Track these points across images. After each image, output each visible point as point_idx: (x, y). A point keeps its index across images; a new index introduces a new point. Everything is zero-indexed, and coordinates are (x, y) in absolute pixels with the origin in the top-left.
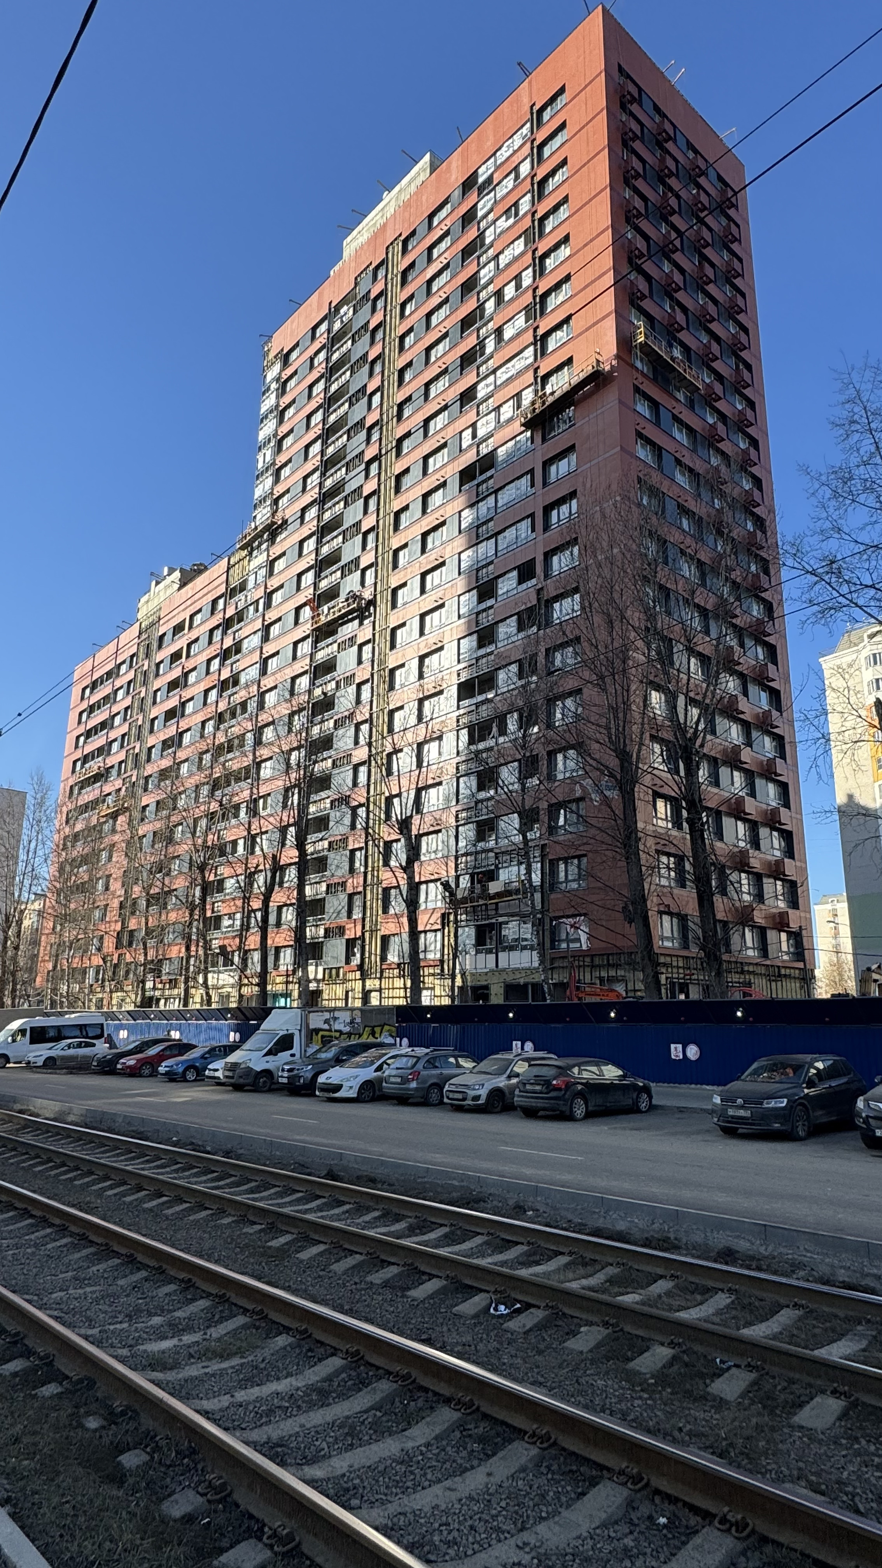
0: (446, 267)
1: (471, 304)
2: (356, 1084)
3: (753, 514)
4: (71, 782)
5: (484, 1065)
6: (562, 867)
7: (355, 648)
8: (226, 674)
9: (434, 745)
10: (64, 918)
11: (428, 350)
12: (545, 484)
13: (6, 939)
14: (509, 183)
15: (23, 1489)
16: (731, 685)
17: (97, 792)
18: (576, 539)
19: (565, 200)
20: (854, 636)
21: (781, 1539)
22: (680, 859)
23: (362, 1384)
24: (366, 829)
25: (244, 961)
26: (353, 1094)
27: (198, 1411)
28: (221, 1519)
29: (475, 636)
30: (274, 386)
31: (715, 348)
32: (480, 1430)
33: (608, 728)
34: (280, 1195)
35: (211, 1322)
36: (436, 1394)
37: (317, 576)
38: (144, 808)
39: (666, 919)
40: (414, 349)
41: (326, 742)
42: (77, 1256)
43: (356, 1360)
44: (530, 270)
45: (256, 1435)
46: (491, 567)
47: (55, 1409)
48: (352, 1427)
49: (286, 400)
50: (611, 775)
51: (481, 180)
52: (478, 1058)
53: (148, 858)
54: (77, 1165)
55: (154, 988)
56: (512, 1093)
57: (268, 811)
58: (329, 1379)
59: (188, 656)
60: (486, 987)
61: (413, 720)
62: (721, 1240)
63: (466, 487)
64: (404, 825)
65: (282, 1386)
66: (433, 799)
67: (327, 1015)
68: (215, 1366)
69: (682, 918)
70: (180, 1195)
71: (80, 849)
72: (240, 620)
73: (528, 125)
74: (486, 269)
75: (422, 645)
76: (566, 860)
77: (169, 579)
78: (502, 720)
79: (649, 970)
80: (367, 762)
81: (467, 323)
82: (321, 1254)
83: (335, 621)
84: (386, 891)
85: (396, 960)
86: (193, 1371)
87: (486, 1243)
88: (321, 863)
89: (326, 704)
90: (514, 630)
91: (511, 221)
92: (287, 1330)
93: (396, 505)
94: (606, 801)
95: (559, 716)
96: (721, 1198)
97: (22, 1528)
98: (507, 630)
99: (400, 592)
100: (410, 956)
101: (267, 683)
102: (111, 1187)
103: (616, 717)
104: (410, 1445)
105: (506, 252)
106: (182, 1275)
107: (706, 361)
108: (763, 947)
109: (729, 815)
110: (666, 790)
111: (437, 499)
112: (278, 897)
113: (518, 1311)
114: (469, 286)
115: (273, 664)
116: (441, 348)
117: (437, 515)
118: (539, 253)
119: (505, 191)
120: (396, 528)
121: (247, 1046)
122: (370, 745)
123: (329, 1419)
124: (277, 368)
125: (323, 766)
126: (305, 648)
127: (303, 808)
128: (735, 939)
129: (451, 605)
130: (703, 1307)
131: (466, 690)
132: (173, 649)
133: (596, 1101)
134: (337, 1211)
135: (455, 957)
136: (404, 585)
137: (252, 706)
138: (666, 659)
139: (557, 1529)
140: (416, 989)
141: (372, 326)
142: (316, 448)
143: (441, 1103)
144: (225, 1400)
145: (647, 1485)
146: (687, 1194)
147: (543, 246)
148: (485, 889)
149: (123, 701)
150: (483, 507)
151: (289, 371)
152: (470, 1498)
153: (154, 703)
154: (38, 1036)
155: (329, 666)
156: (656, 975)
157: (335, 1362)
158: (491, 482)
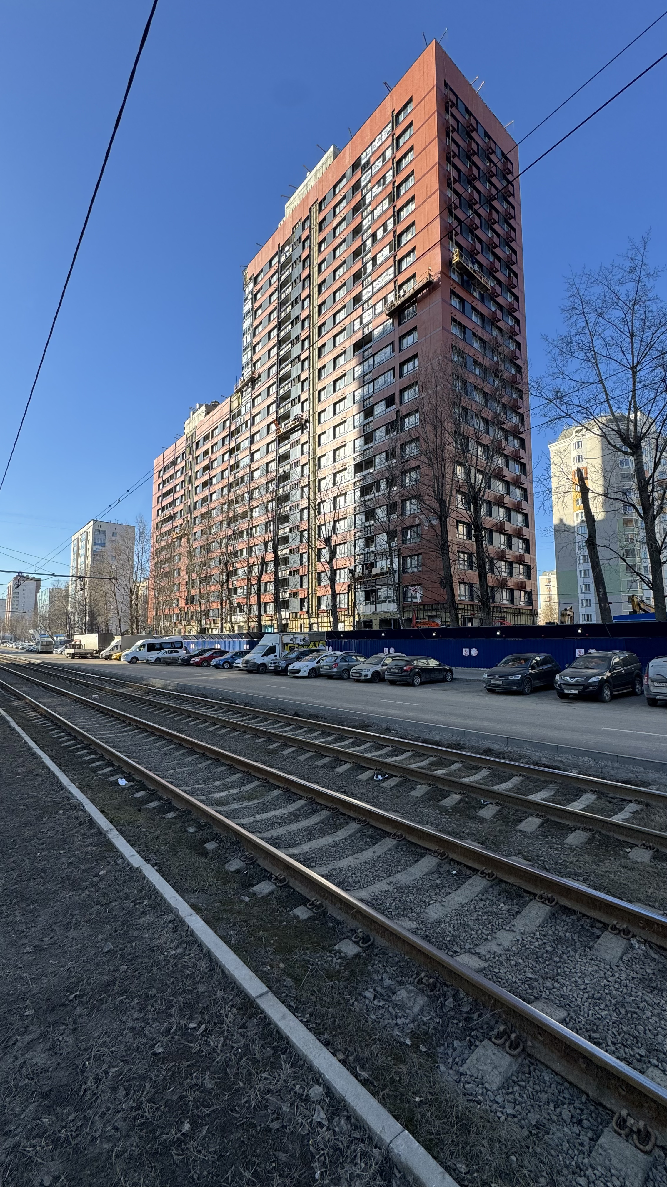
0: (344, 219)
1: (358, 242)
2: (307, 670)
3: (515, 364)
4: (157, 521)
5: (370, 660)
6: (409, 561)
7: (300, 446)
8: (232, 462)
9: (342, 498)
10: (159, 590)
11: (335, 272)
12: (400, 350)
13: (131, 601)
14: (379, 163)
15: (162, 859)
16: (500, 462)
17: (170, 526)
18: (417, 382)
19: (412, 173)
20: (568, 432)
21: (509, 881)
22: (470, 555)
23: (314, 812)
24: (308, 543)
25: (250, 610)
26: (306, 674)
27: (238, 824)
28: (252, 872)
29: (363, 438)
30: (250, 297)
31: (497, 264)
32: (370, 833)
33: (434, 487)
34: (272, 724)
35: (243, 784)
36: (349, 816)
37: (278, 406)
38: (195, 534)
39: (462, 586)
40: (327, 272)
41: (286, 498)
42: (178, 753)
43: (311, 801)
44: (392, 219)
45: (266, 835)
46: (371, 399)
47: (173, 823)
48: (311, 831)
49: (257, 305)
50: (435, 513)
51: (363, 162)
52: (367, 656)
53: (199, 558)
54: (175, 710)
55: (206, 624)
56: (384, 673)
57: (258, 534)
58: (299, 810)
59: (212, 452)
60: (371, 621)
61: (331, 485)
62: (486, 744)
63: (357, 353)
64: (328, 540)
65: (277, 813)
66: (342, 526)
67: (292, 637)
68: (246, 804)
69: (471, 586)
70: (225, 724)
71: (164, 555)
72: (238, 432)
73: (391, 124)
74: (367, 220)
75: (335, 444)
76: (411, 556)
77: (200, 411)
78: (377, 484)
79: (453, 612)
80: (307, 508)
81: (356, 254)
82: (293, 752)
83: (288, 431)
84: (319, 574)
85: (325, 608)
86: (236, 806)
87: (372, 746)
88: (286, 560)
89: (286, 477)
90: (384, 434)
91: (381, 188)
92: (278, 787)
93: (319, 365)
94: (432, 526)
95: (407, 481)
96: (486, 724)
97: (163, 876)
98: (380, 434)
99: (322, 415)
100: (332, 607)
101: (254, 466)
102: (192, 721)
103: (438, 481)
104: (337, 839)
105: (378, 208)
106: (228, 762)
107: (491, 273)
108: (512, 600)
109: (496, 531)
110: (463, 520)
111: (341, 360)
112: (265, 578)
113: (387, 778)
114: (357, 231)
115: (257, 456)
116: (341, 271)
117: (341, 370)
118: (397, 208)
119: (377, 169)
120: (319, 378)
121: (252, 652)
122: (309, 498)
123: (300, 827)
124: (251, 286)
125: (285, 510)
126: (273, 447)
127: (275, 532)
128: (497, 596)
129: (350, 421)
130: (476, 776)
131: (359, 467)
132: (204, 449)
133: (426, 676)
134: (300, 731)
135: (355, 606)
136: (325, 410)
137: (247, 479)
138: (465, 450)
139: (405, 876)
140: (336, 622)
141: (302, 258)
142: (274, 333)
143: (349, 678)
144: (251, 819)
145: (448, 857)
146: (470, 722)
147: (399, 204)
148: (370, 572)
149: (180, 478)
150: (366, 364)
151: (258, 287)
152: (365, 862)
153: (196, 478)
154: (151, 648)
155: (286, 457)
156: (457, 614)
157: (301, 802)
158: (371, 350)
